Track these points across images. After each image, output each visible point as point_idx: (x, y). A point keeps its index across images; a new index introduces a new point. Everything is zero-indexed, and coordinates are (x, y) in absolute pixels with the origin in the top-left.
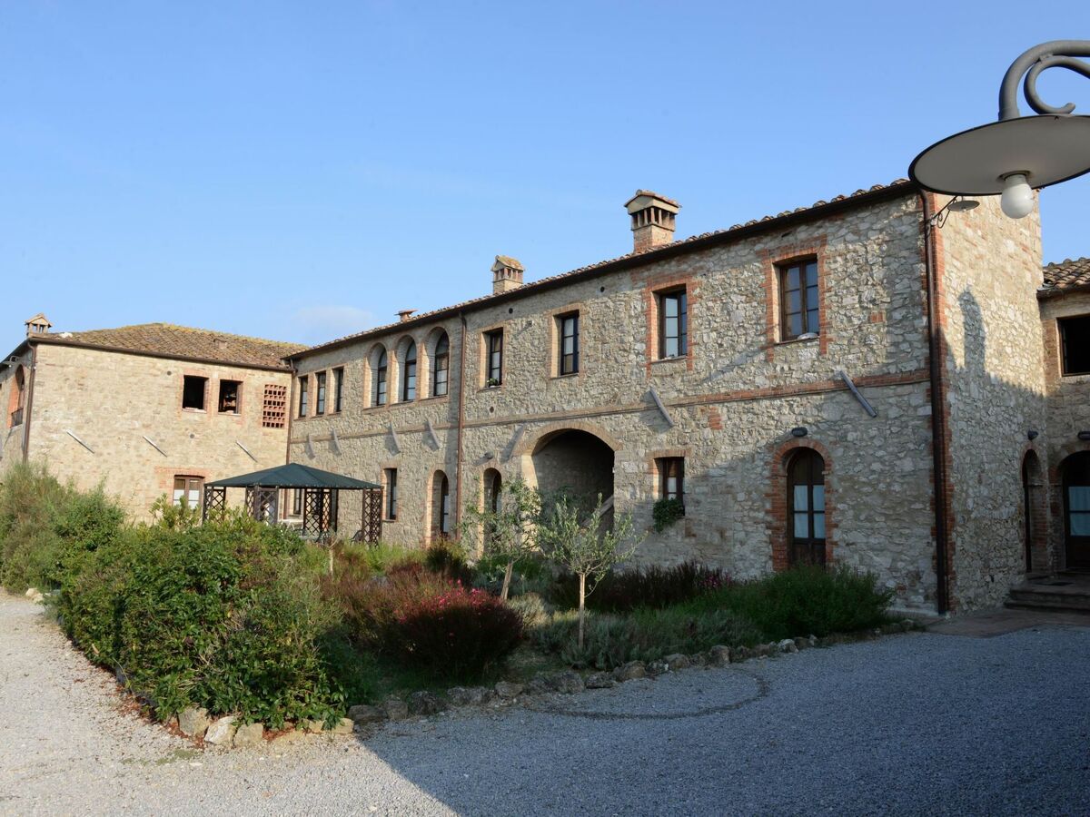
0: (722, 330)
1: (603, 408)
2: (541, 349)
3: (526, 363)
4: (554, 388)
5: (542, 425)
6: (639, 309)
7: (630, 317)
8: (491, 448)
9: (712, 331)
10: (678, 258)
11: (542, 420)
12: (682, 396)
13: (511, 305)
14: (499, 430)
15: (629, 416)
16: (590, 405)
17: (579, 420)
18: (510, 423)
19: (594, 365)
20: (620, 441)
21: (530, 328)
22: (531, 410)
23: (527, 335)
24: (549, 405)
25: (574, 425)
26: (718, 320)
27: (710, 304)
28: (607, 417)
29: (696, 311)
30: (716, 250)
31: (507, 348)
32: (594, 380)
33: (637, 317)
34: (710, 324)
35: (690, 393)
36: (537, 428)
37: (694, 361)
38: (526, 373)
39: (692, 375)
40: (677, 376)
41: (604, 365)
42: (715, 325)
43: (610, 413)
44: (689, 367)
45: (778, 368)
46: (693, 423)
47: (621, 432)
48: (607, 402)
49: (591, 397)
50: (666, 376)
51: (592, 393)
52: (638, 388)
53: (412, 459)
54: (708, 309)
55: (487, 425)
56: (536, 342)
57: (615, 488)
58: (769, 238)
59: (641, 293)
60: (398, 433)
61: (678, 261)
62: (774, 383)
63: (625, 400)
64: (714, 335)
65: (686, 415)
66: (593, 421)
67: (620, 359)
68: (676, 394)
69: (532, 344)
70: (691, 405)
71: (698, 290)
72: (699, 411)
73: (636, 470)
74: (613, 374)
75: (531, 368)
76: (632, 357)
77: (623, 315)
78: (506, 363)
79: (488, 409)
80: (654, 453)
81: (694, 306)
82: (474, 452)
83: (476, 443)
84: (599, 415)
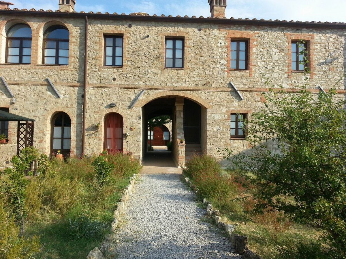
0: (268, 62)
1: (201, 88)
2: (156, 52)
3: (144, 58)
4: (166, 74)
5: (157, 91)
6: (223, 44)
7: (217, 47)
8: (114, 100)
9: (262, 61)
10: (245, 26)
11: (158, 89)
12: (246, 87)
13: (131, 23)
14: (121, 92)
15: (216, 93)
16: (192, 85)
17: (184, 92)
18: (131, 88)
19: (195, 66)
20: (211, 104)
21: (147, 39)
22: (148, 83)
23: (144, 42)
24: (163, 82)
25: (182, 94)
26: (265, 57)
27: (262, 50)
28: (203, 92)
29: (254, 51)
30: (266, 27)
31: (127, 47)
32: (194, 73)
33: (222, 48)
34: (261, 58)
35: (251, 86)
36: (152, 93)
37: (253, 73)
38: (144, 63)
39: (252, 79)
40: (244, 78)
41: (201, 67)
42: (264, 59)
43: (205, 90)
44: (251, 75)
45: (293, 82)
46: (252, 99)
47: (212, 99)
48: (203, 85)
49: (193, 82)
50: (238, 77)
51: (193, 79)
52: (222, 81)
53: (28, 103)
54: (261, 52)
55: (109, 87)
56: (152, 48)
57: (208, 126)
58: (290, 29)
59: (224, 37)
60: (9, 84)
61: (245, 27)
62: (291, 87)
63: (214, 85)
64: (263, 63)
65: (248, 95)
66: (194, 93)
67: (211, 66)
68: (243, 86)
69: (148, 48)
70: (251, 91)
71: (255, 43)
72: (255, 94)
73: (220, 118)
74: (207, 73)
75: (147, 61)
76: (218, 66)
77: (213, 45)
78: (126, 55)
79: (111, 78)
80: (231, 111)
81: (253, 49)
82: (97, 102)
83: (99, 97)
84: (198, 90)
